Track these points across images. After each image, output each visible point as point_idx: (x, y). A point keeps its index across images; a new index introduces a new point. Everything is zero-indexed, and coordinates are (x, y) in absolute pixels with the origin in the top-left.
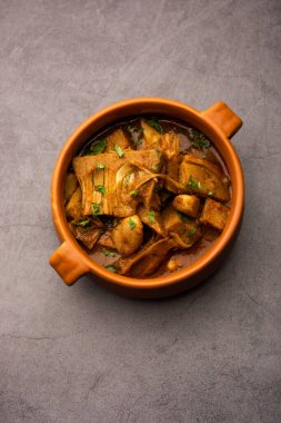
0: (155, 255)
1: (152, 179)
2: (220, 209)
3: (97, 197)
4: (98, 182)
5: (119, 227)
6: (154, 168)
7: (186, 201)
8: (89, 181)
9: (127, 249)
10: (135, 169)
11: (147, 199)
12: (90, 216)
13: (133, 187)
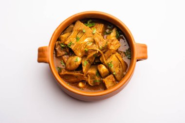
0: (76, 77)
1: (96, 50)
2: (113, 82)
3: (74, 41)
4: (79, 36)
5: (72, 57)
6: (101, 47)
7: (103, 69)
8: (76, 32)
9: (68, 67)
10: (94, 42)
11: (89, 56)
12: (66, 45)
13: (88, 48)
